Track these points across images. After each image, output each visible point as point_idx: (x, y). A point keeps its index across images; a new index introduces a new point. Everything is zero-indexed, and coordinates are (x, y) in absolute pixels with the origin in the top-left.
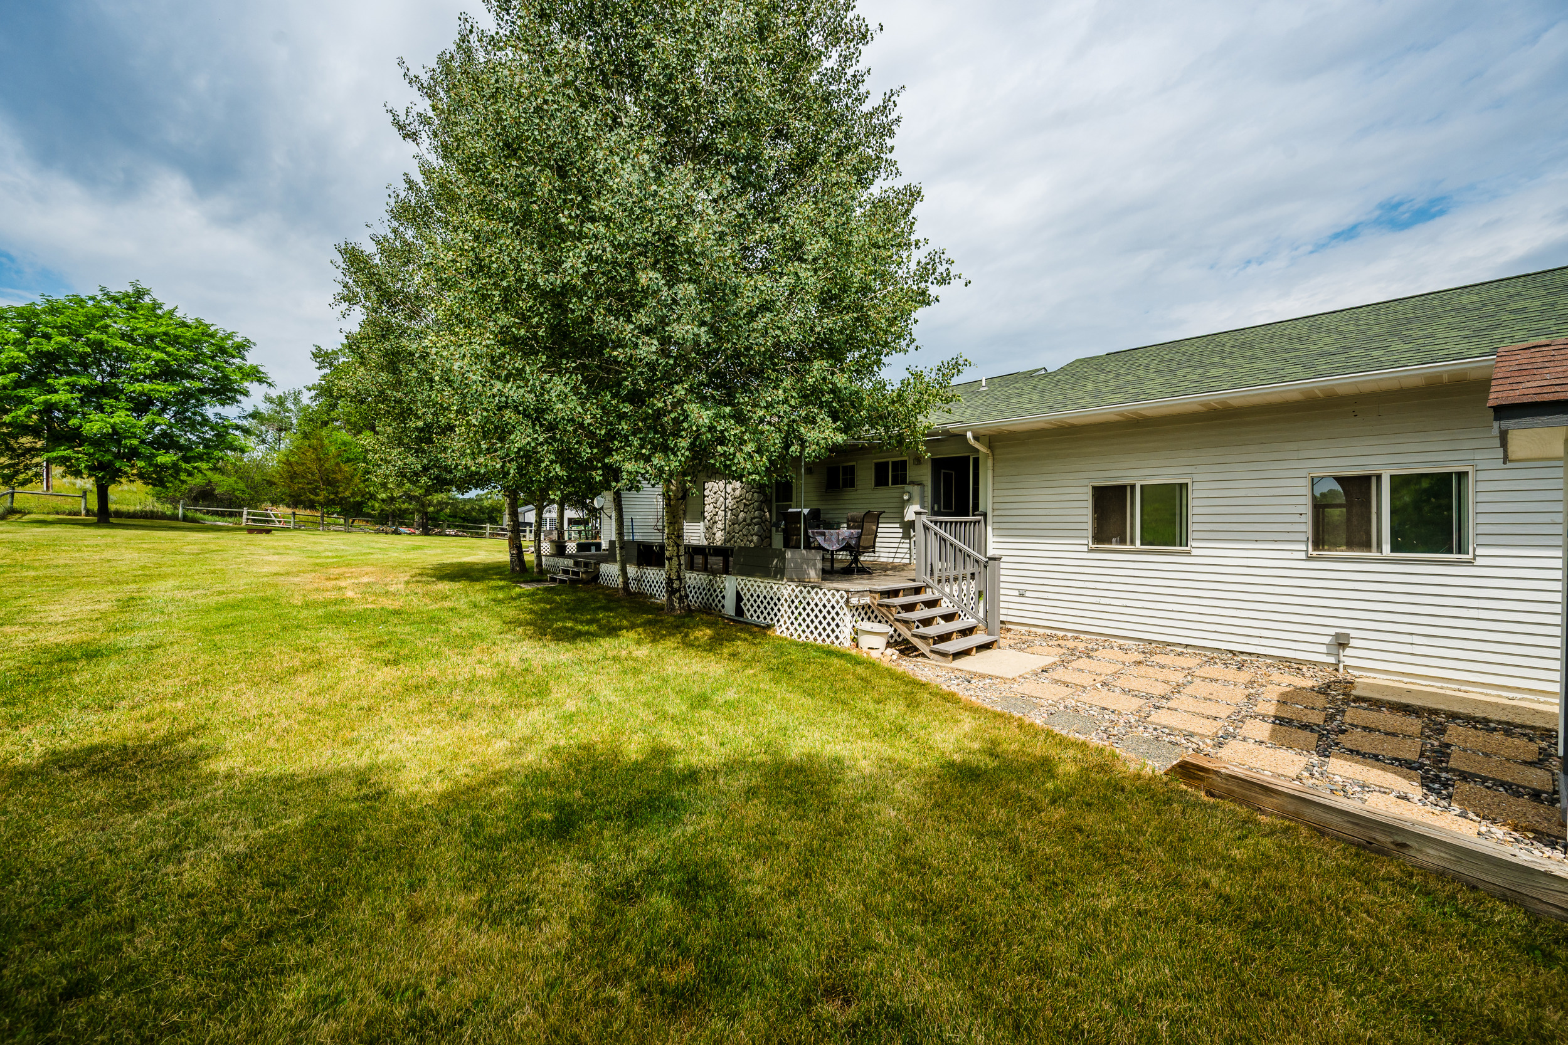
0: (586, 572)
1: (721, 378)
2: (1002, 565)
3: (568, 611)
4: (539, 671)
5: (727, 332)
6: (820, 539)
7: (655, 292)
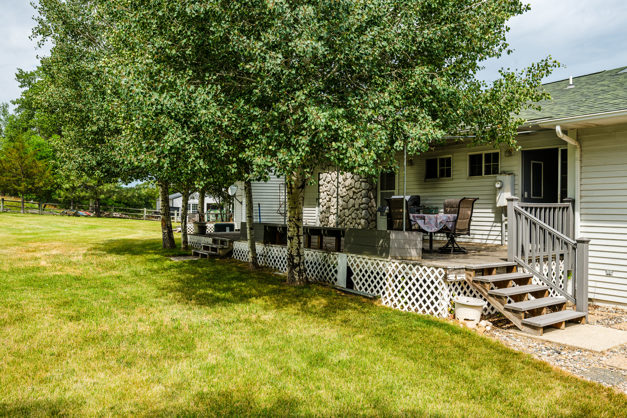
0: (222, 249)
1: (336, 84)
2: (590, 247)
3: (208, 280)
4: (186, 330)
5: (340, 45)
6: (420, 222)
7: (280, 14)
